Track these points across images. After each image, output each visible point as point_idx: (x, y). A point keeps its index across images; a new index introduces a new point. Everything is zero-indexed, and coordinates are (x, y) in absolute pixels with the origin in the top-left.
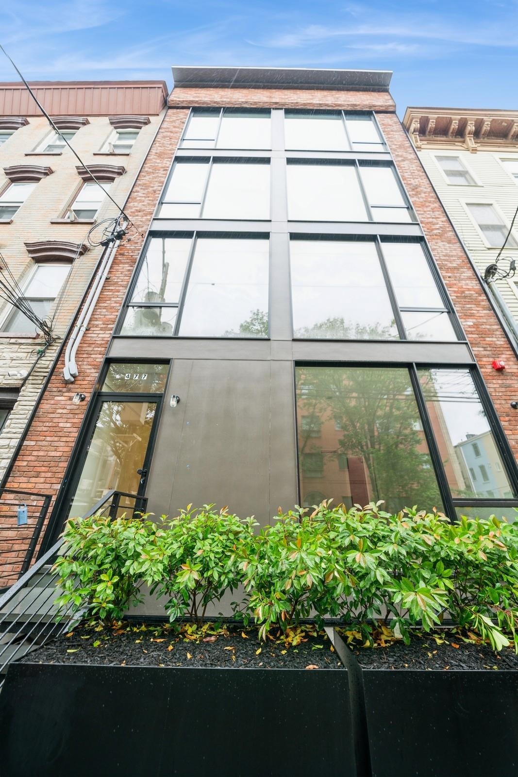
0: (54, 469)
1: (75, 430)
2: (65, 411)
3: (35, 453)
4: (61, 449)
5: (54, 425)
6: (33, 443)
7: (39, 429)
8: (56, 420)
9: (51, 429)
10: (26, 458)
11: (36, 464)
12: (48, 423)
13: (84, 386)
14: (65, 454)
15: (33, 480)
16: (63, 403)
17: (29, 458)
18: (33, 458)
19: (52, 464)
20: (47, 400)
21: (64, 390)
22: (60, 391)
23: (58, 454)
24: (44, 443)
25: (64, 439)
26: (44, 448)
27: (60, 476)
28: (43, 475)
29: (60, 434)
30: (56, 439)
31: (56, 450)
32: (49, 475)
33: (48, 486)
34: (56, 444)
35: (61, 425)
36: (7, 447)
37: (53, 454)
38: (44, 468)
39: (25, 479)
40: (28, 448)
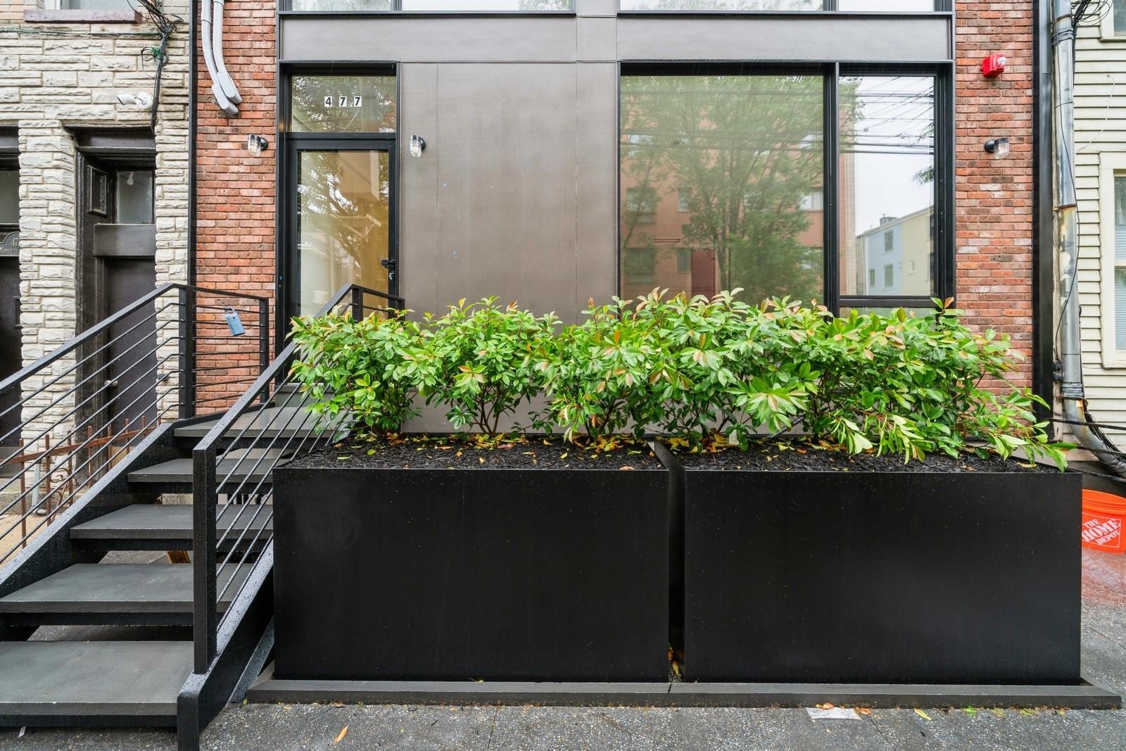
0: (258, 262)
1: (269, 200)
2: (242, 169)
3: (220, 239)
4: (257, 231)
5: (233, 193)
6: (211, 223)
7: (211, 200)
8: (233, 185)
9: (231, 200)
10: (209, 246)
11: (227, 254)
12: (222, 191)
13: (258, 122)
14: (266, 239)
15: (232, 277)
16: (234, 153)
17: (215, 246)
18: (221, 247)
19: (252, 254)
20: (206, 149)
21: (228, 130)
22: (221, 133)
23: (256, 239)
24: (227, 223)
25: (257, 216)
26: (231, 230)
27: (269, 272)
28: (244, 270)
29: (248, 207)
30: (245, 216)
31: (250, 234)
32: (254, 270)
33: (258, 286)
34: (248, 224)
35: (244, 192)
36: (173, 229)
37: (248, 239)
38: (242, 261)
39: (221, 278)
40: (207, 231)
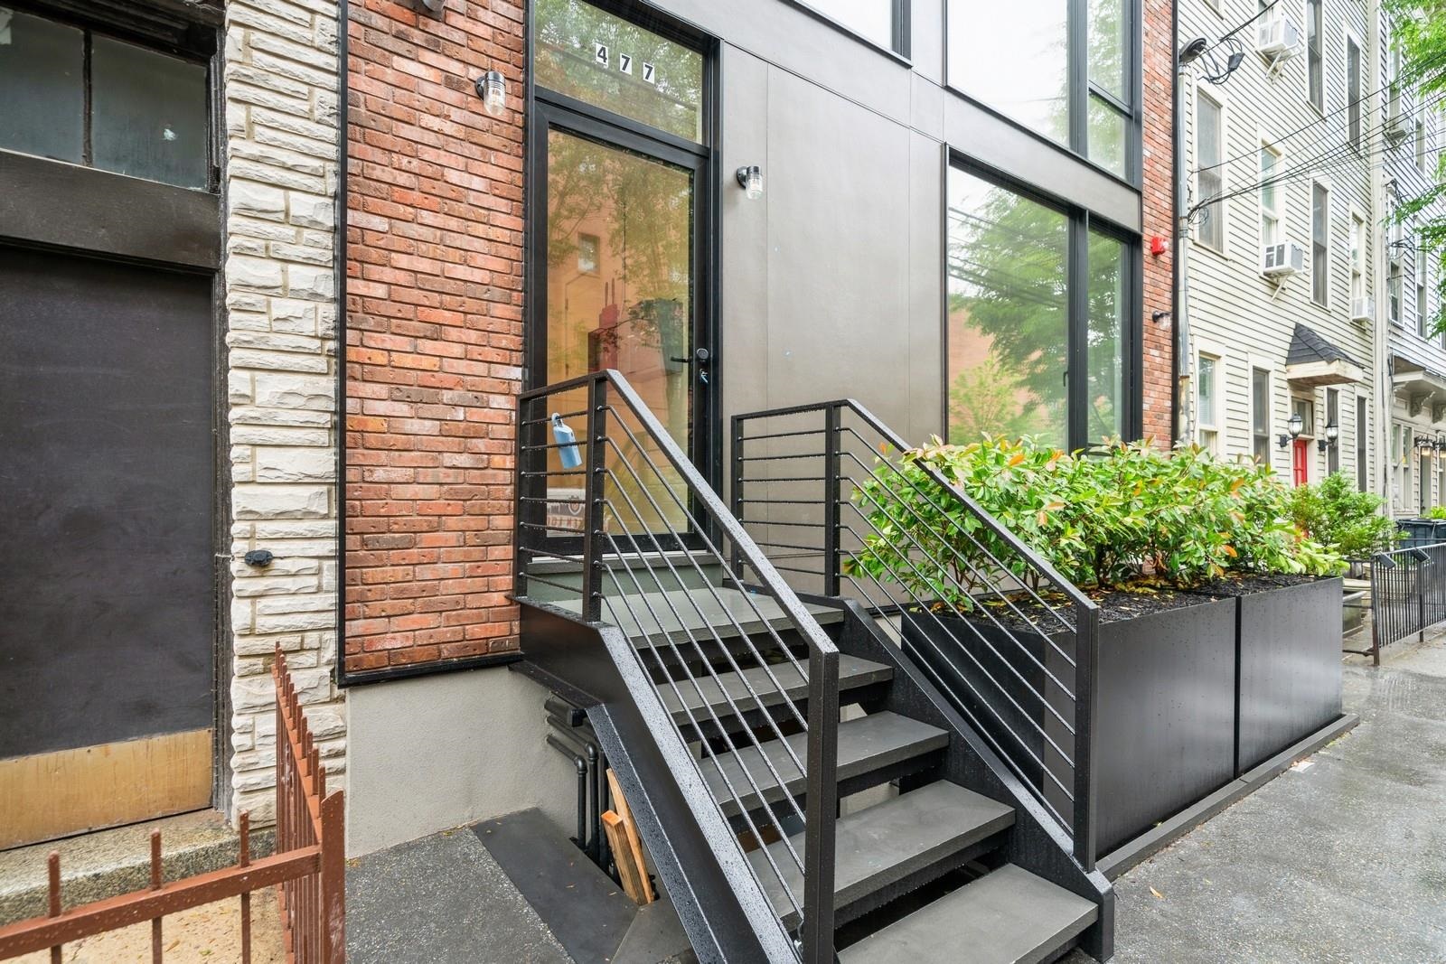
0: (482, 322)
1: (502, 205)
2: (448, 128)
3: (403, 261)
4: (480, 260)
5: (429, 171)
6: (380, 224)
7: (378, 173)
8: (429, 154)
9: (427, 185)
10: (375, 272)
11: (416, 296)
12: (406, 160)
13: (482, 45)
14: (498, 280)
15: (427, 346)
16: (430, 90)
17: (388, 276)
18: (402, 278)
19: (471, 305)
20: (368, 61)
21: (418, 37)
22: (399, 36)
23: (478, 276)
24: (413, 230)
25: (480, 230)
26: (423, 247)
27: (504, 344)
28: (453, 333)
29: (462, 209)
30: (453, 223)
31: (465, 263)
32: (473, 336)
33: (480, 369)
34: (462, 241)
35: (453, 176)
36: (282, 216)
37: (461, 272)
38: (447, 314)
39: (404, 343)
40: (370, 238)
